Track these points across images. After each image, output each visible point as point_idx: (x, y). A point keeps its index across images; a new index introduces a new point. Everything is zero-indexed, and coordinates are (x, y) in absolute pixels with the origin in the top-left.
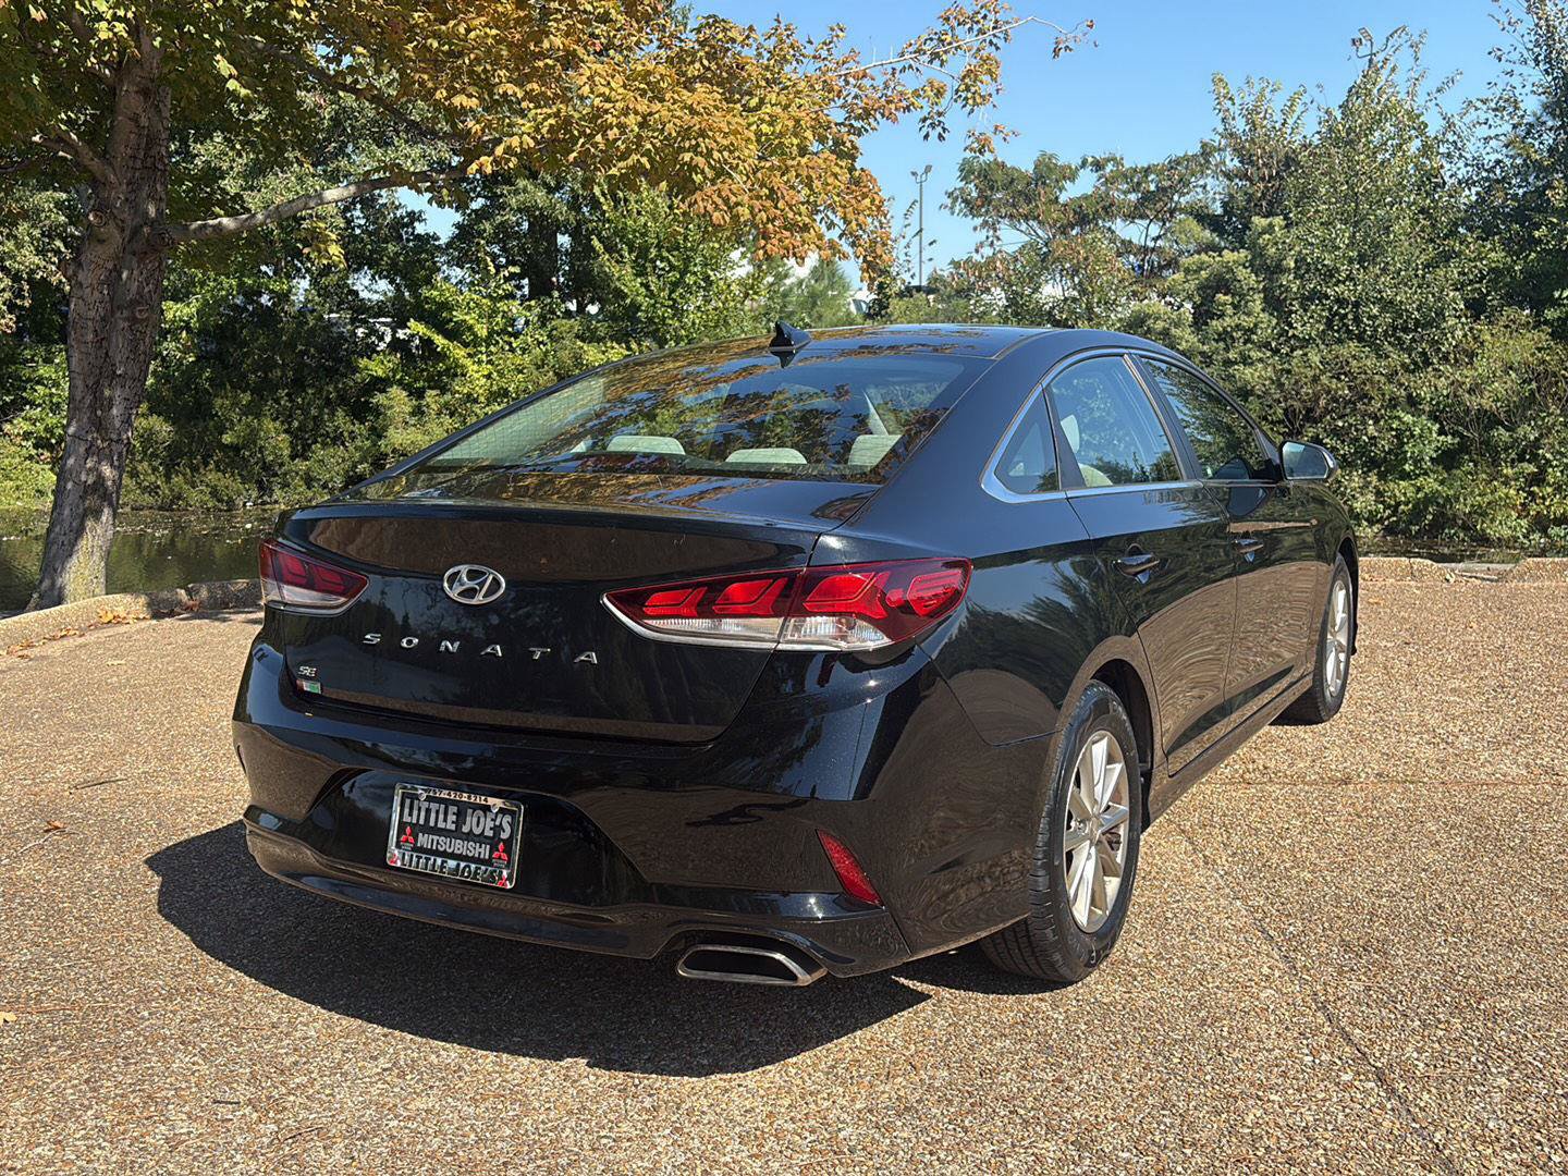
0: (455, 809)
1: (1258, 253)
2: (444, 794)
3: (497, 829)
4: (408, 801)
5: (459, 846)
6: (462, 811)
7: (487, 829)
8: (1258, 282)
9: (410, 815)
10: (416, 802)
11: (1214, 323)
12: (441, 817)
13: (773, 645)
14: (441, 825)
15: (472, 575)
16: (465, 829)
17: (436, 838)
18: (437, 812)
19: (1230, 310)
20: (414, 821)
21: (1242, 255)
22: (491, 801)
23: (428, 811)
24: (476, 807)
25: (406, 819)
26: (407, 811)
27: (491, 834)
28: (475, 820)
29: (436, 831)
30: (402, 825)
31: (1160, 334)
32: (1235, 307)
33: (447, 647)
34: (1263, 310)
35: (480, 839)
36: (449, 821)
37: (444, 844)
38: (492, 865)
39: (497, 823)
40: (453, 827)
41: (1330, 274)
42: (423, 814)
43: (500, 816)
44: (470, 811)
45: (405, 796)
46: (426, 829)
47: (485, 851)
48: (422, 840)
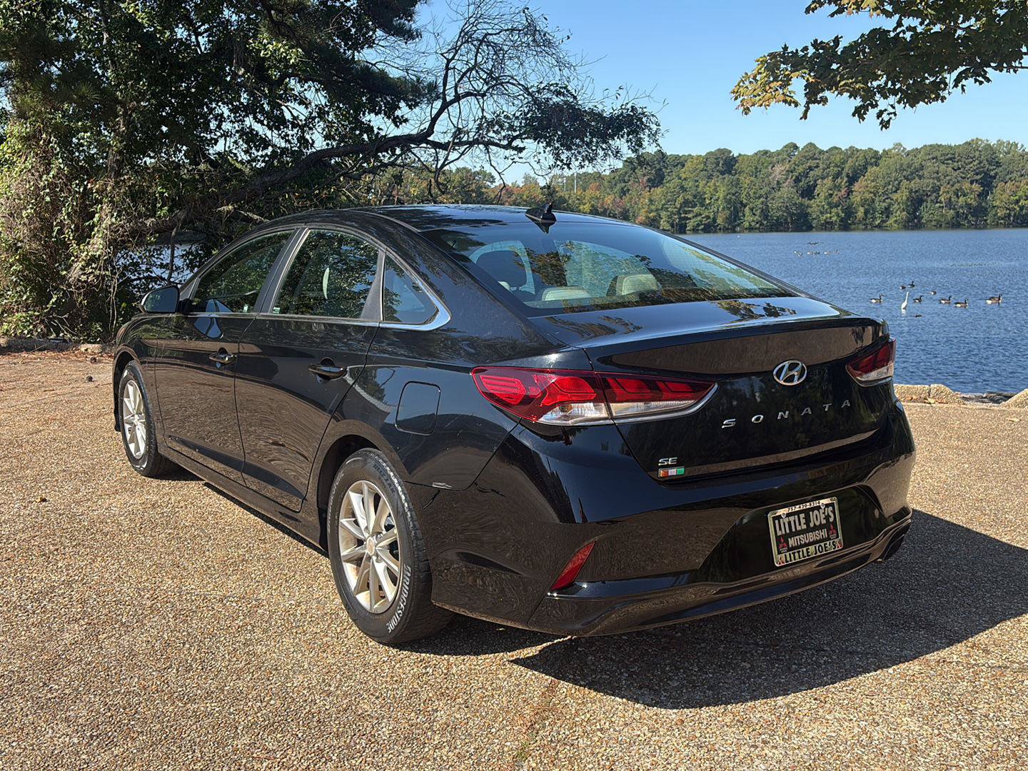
0: (803, 515)
2: (796, 509)
3: (827, 518)
4: (777, 521)
5: (811, 537)
6: (807, 515)
7: (822, 519)
9: (780, 529)
10: (781, 520)
12: (797, 523)
14: (799, 528)
16: (812, 525)
17: (798, 537)
18: (794, 521)
20: (784, 533)
22: (820, 502)
23: (789, 523)
24: (813, 509)
25: (779, 533)
26: (778, 528)
27: (825, 522)
28: (815, 517)
29: (798, 533)
30: (778, 538)
35: (821, 527)
36: (802, 524)
37: (803, 539)
38: (830, 539)
39: (826, 514)
40: (805, 527)
42: (787, 526)
43: (826, 509)
44: (811, 513)
45: (774, 519)
46: (792, 534)
47: (824, 533)
48: (792, 542)
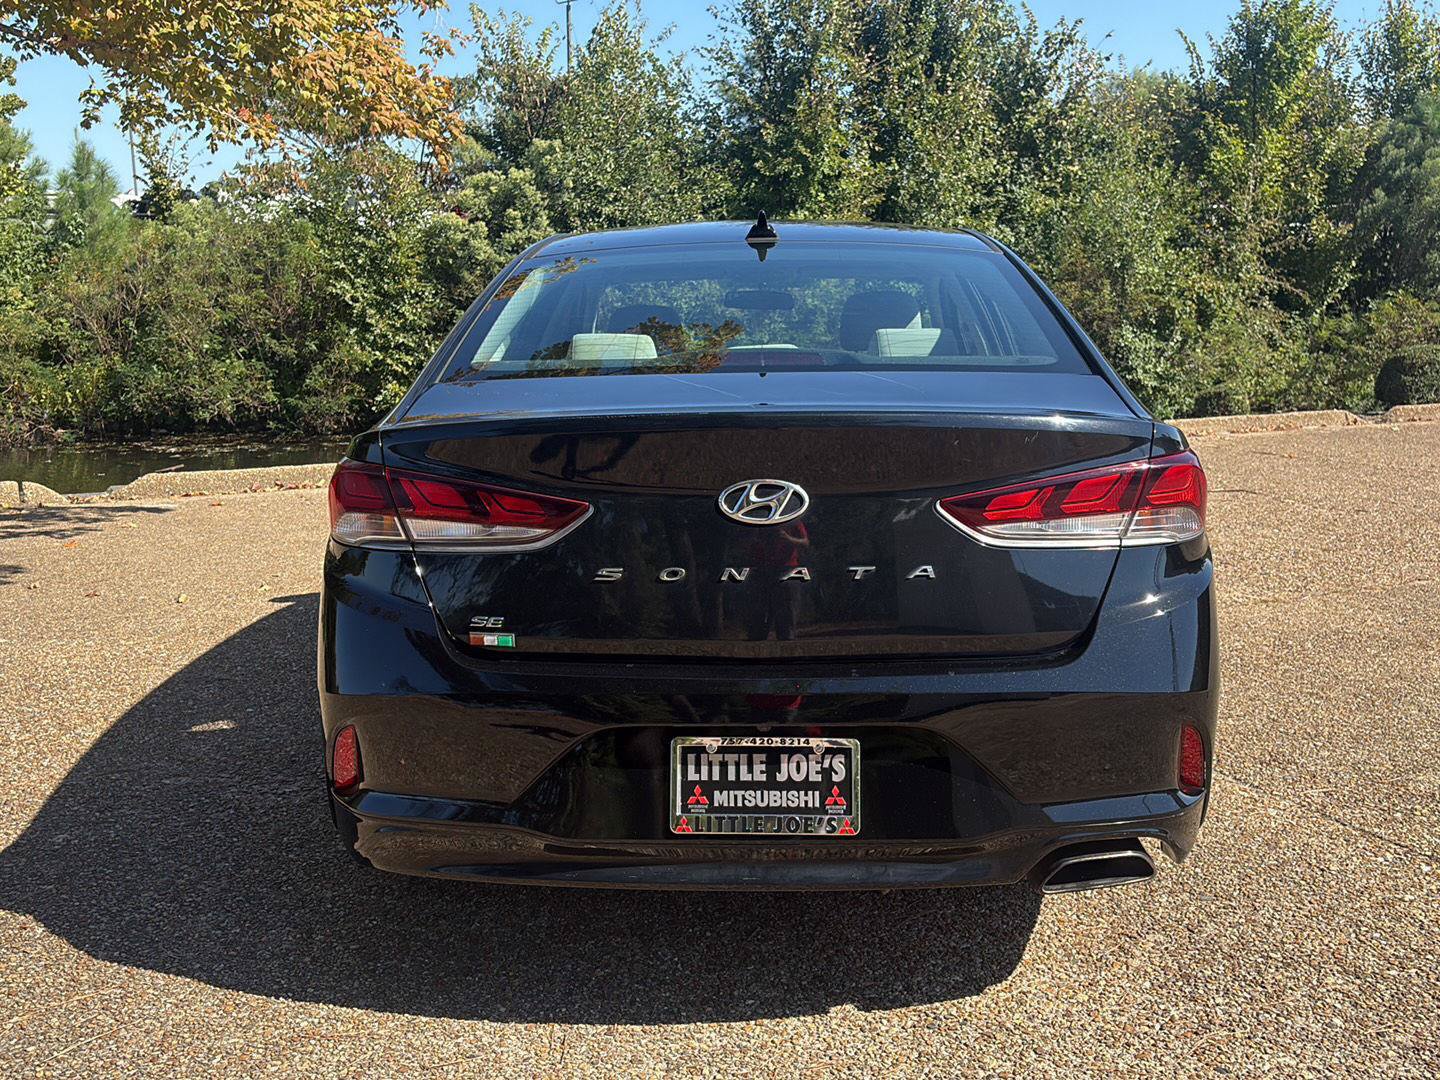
0: (763, 757)
1: (542, 171)
2: (746, 742)
3: (827, 773)
4: (691, 757)
5: (775, 798)
6: (773, 758)
7: (812, 774)
8: (543, 199)
9: (698, 771)
10: (703, 757)
11: (507, 235)
12: (744, 768)
13: (1117, 542)
14: (745, 777)
15: (763, 491)
16: (781, 777)
17: (740, 793)
18: (737, 765)
19: (520, 225)
20: (705, 777)
21: (528, 173)
22: (814, 742)
23: (724, 765)
24: (791, 751)
25: (692, 776)
26: (691, 768)
27: (819, 778)
28: (793, 766)
29: (739, 785)
30: (688, 787)
31: (460, 244)
32: (524, 219)
33: (731, 576)
34: (548, 225)
35: (806, 786)
36: (756, 772)
37: (753, 798)
38: (826, 813)
39: (826, 764)
40: (763, 778)
41: (601, 194)
42: (716, 770)
43: (828, 756)
44: (784, 757)
45: (686, 751)
46: (724, 785)
47: (813, 799)
48: (720, 798)
